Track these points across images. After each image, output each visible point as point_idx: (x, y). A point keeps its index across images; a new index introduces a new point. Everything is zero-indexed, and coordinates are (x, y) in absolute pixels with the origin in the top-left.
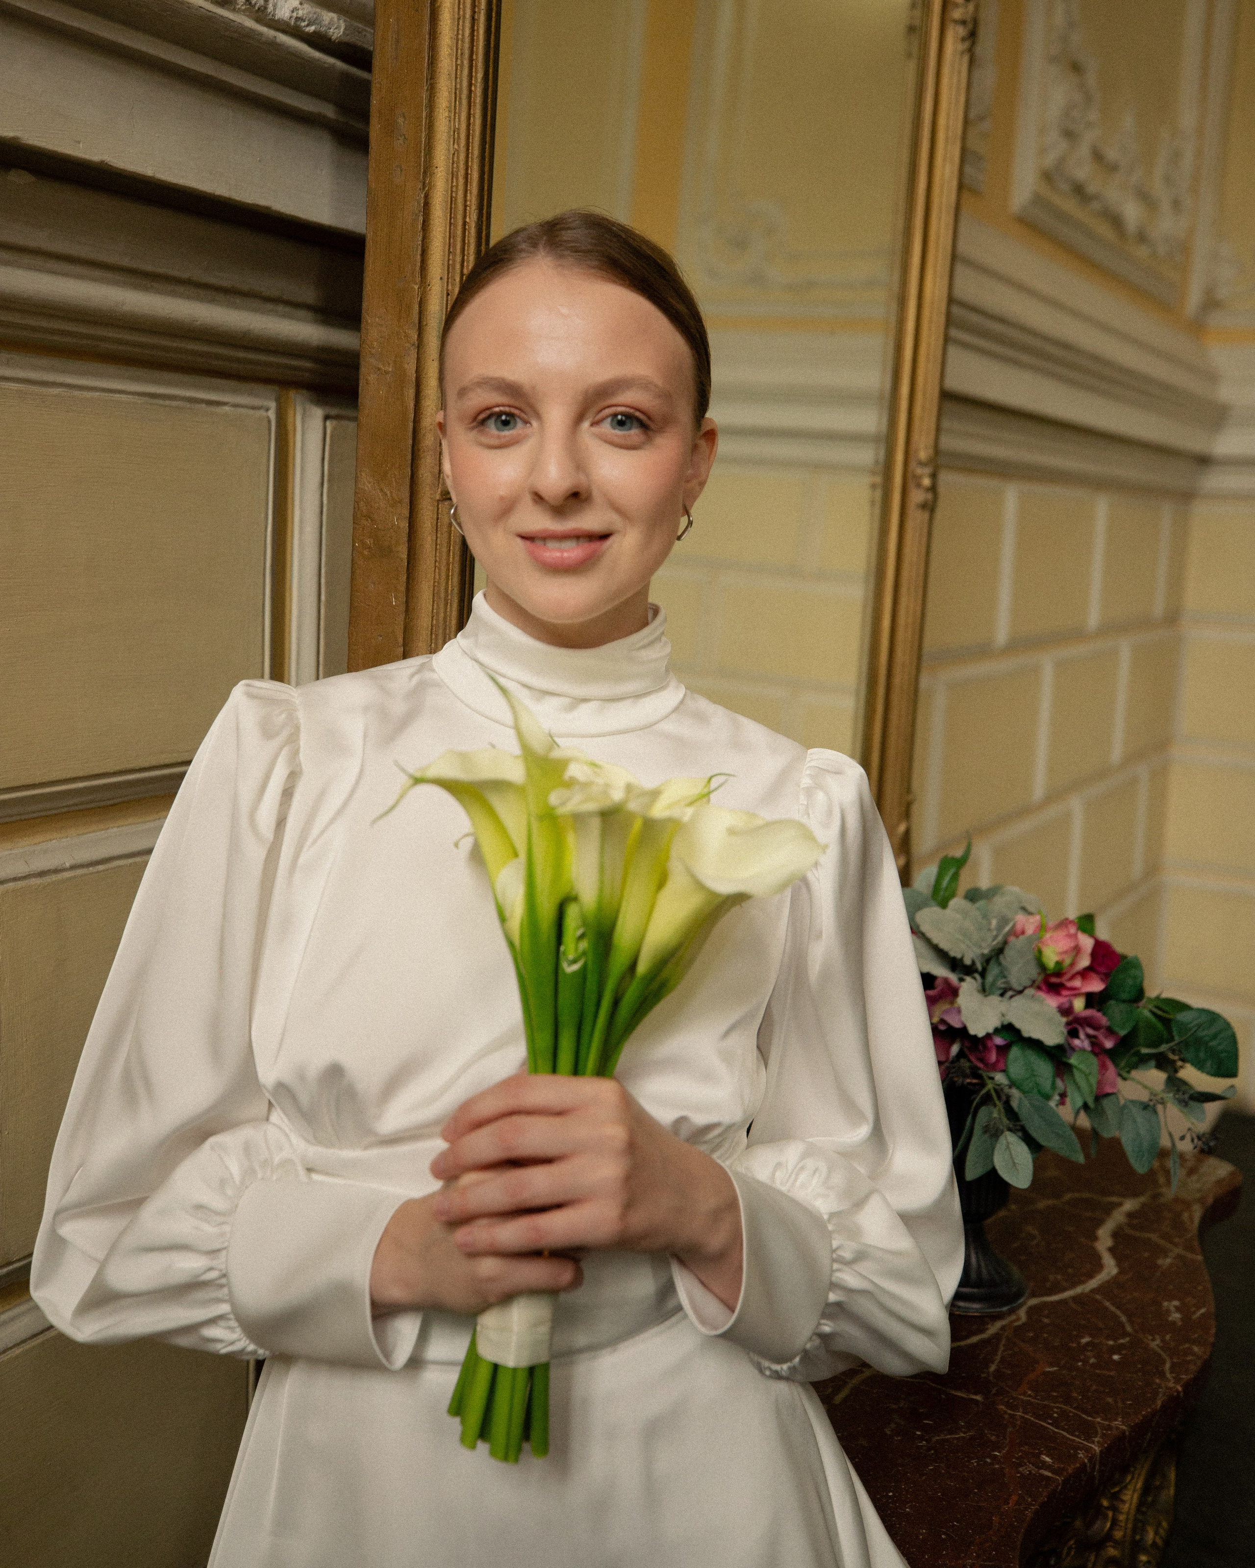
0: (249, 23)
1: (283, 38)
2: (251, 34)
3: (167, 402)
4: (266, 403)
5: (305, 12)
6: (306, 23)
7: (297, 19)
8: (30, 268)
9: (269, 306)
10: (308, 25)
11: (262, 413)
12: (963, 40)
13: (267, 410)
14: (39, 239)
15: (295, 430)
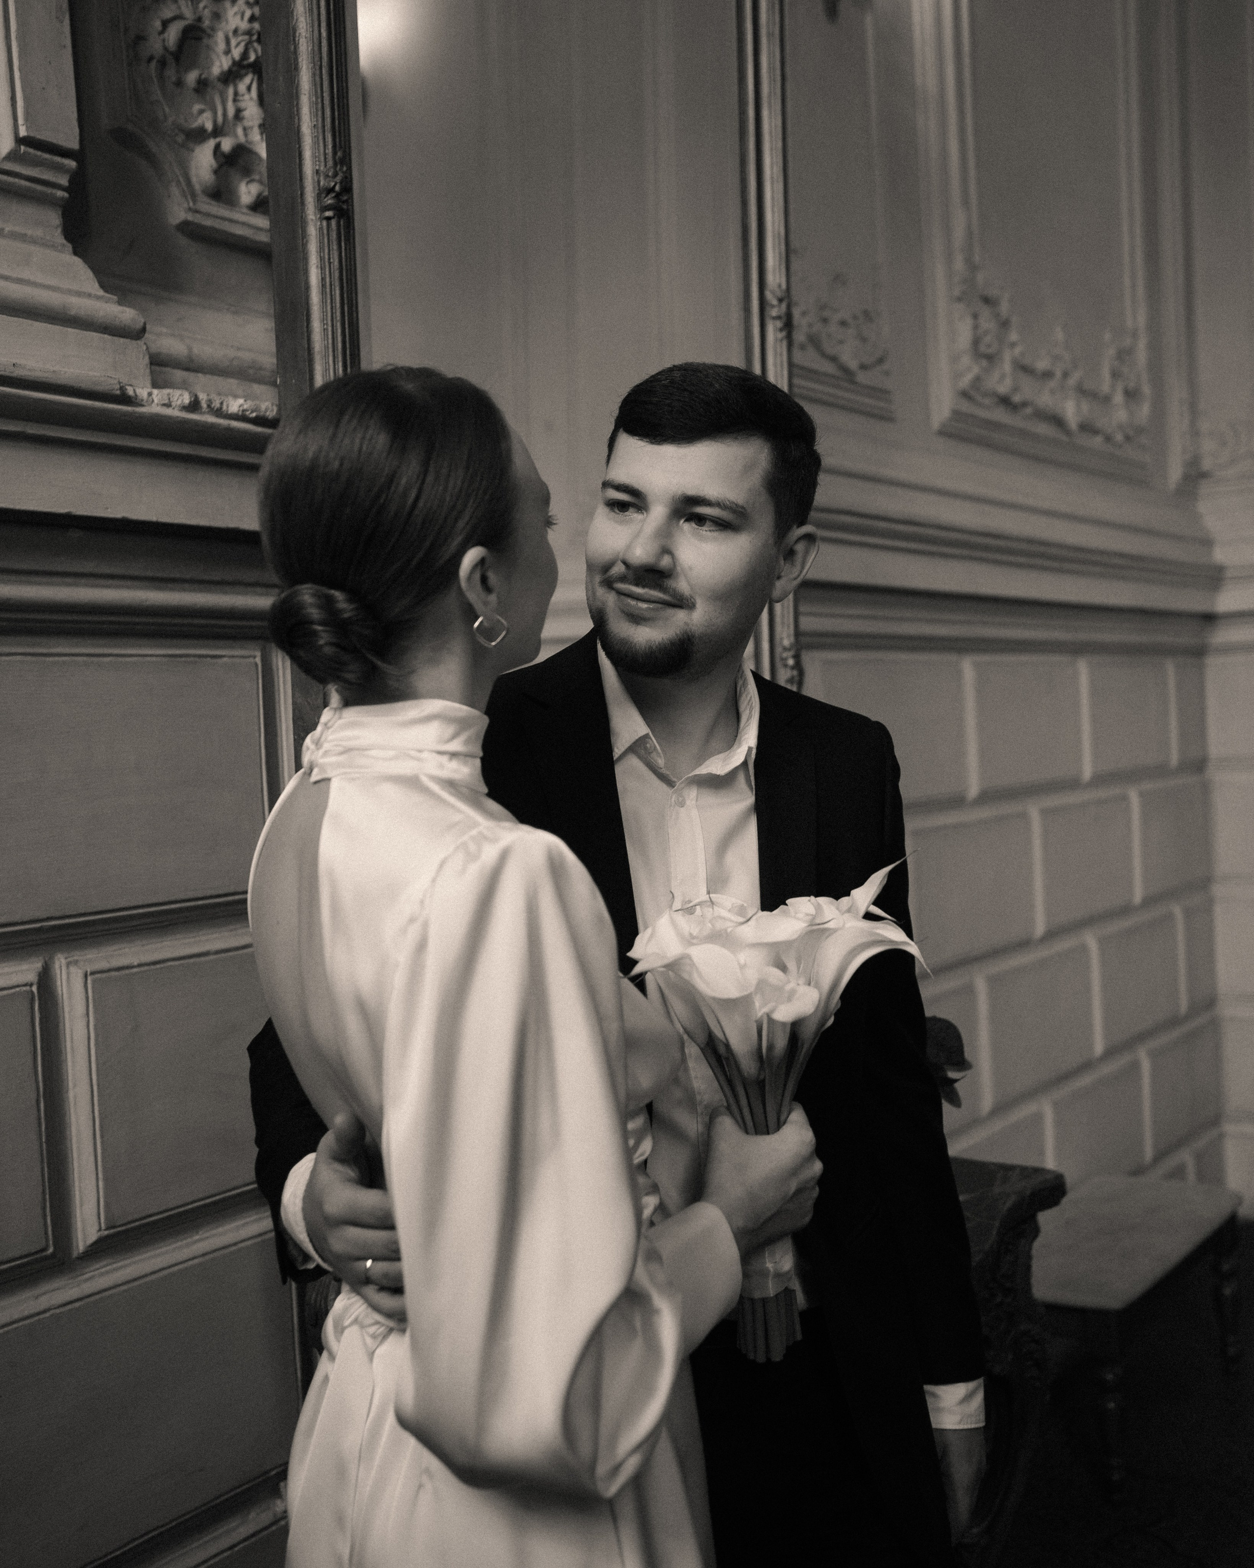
0: (211, 419)
1: (235, 424)
2: (213, 426)
3: (183, 659)
4: (252, 653)
5: (248, 405)
6: (249, 412)
7: (243, 411)
8: (86, 585)
9: (249, 589)
10: (251, 413)
11: (251, 660)
12: (781, 330)
13: (255, 657)
14: (89, 567)
15: (278, 669)
